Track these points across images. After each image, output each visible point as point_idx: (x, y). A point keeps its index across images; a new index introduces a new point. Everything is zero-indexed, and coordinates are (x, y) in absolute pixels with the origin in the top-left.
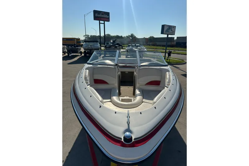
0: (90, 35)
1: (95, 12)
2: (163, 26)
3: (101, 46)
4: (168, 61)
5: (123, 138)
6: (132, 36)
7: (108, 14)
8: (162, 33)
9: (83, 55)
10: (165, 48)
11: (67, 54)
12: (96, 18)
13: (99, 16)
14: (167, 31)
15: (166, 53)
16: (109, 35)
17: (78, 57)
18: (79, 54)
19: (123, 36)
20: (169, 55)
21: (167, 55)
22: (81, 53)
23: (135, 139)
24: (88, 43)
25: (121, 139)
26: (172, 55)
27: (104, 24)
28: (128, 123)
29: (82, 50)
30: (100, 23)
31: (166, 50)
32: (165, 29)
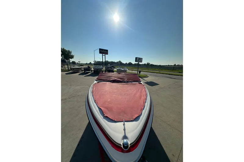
0: (97, 61)
1: (100, 49)
2: (136, 58)
3: (103, 67)
4: (139, 76)
5: (122, 144)
6: (120, 62)
7: (107, 51)
8: (136, 61)
9: (93, 72)
10: (137, 68)
11: (83, 72)
12: (100, 53)
13: (102, 51)
14: (138, 60)
15: (138, 71)
16: (107, 61)
17: (90, 73)
18: (91, 72)
19: (115, 62)
20: (140, 73)
21: (139, 73)
22: (92, 71)
23: (130, 144)
24: (96, 66)
25: (121, 145)
26: (141, 72)
27: (105, 55)
28: (124, 130)
29: (93, 69)
30: (103, 55)
31: (138, 69)
32: (137, 59)
